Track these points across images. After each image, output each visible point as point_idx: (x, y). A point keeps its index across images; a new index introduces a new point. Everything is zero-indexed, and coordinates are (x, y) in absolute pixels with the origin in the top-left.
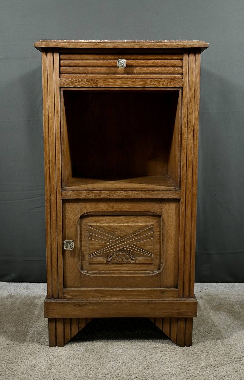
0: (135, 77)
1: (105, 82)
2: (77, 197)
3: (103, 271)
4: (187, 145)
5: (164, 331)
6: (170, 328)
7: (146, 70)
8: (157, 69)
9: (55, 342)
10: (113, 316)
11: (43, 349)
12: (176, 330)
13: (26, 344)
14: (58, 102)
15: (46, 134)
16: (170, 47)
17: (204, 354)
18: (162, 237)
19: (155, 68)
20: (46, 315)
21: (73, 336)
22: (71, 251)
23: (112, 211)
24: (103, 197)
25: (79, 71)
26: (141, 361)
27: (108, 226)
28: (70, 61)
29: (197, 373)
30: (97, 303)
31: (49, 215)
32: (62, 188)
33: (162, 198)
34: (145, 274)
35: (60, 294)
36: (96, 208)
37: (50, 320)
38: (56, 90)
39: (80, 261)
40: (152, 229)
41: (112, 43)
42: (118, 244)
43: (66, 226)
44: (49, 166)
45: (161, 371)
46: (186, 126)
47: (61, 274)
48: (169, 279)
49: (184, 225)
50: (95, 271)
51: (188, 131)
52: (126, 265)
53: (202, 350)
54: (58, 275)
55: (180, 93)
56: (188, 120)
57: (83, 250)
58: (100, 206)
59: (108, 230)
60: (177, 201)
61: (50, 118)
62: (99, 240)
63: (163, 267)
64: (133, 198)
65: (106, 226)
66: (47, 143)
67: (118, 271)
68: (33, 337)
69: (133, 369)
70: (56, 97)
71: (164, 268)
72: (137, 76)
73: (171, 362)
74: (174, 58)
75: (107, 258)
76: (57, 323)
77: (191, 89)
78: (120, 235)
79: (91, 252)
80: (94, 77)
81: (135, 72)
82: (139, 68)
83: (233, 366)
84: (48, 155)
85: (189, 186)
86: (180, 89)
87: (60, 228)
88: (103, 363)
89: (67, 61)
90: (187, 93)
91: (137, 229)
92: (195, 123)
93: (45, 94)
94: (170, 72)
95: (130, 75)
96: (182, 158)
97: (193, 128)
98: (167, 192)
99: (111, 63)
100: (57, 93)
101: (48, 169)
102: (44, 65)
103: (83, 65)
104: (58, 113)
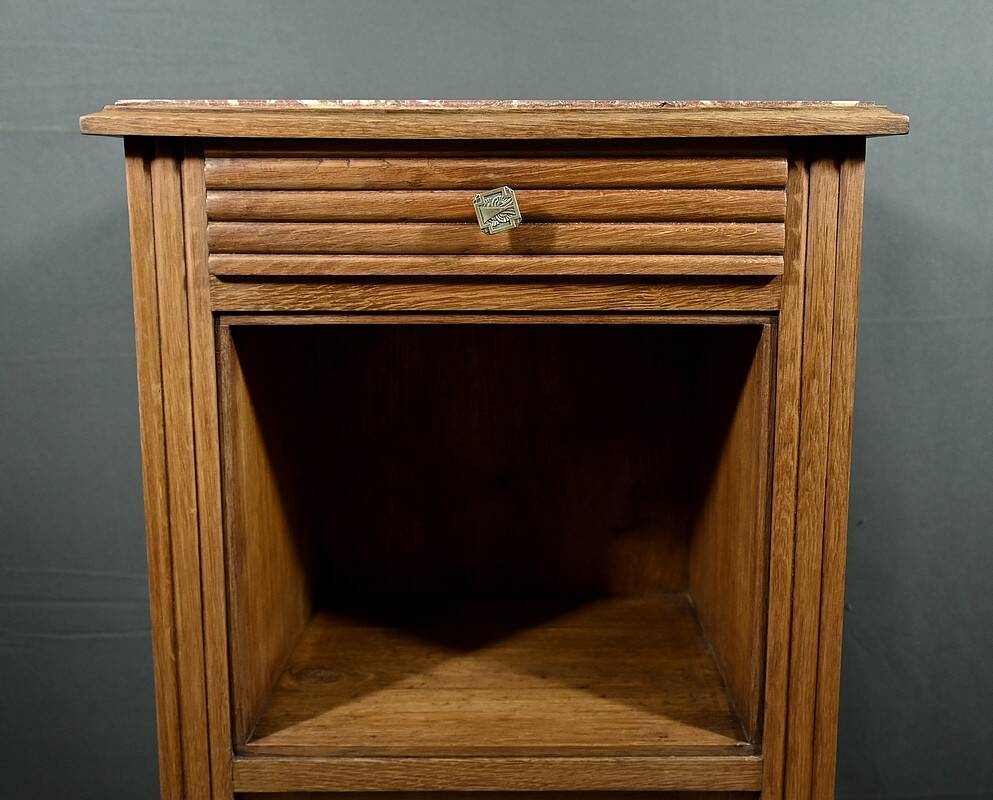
0: (558, 264)
2: (300, 783)
4: (794, 562)
7: (611, 236)
8: (661, 230)
14: (206, 379)
16: (727, 134)
19: (653, 225)
24: (418, 786)
25: (297, 242)
28: (254, 196)
32: (234, 746)
33: (680, 788)
38: (199, 328)
41: (452, 112)
46: (793, 484)
51: (801, 502)
55: (766, 335)
56: (803, 455)
61: (173, 451)
64: (551, 788)
66: (163, 556)
70: (197, 357)
72: (566, 264)
74: (745, 180)
77: (818, 318)
80: (367, 266)
81: (559, 243)
82: (577, 226)
84: (166, 612)
85: (801, 739)
86: (767, 319)
90: (800, 337)
92: (830, 470)
93: (145, 343)
94: (724, 244)
95: (536, 260)
96: (771, 618)
97: (821, 492)
98: (703, 764)
99: (448, 203)
100: (199, 337)
101: (169, 667)
102: (138, 212)
103: (315, 212)
104: (207, 430)
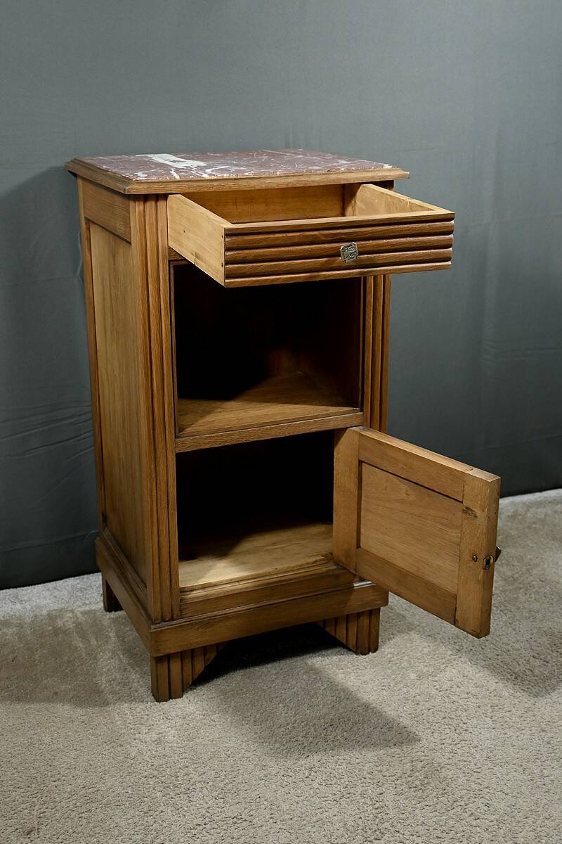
2: (200, 446)
5: (338, 637)
6: (348, 630)
11: (151, 708)
12: (356, 631)
13: (114, 706)
14: (166, 287)
15: (146, 346)
21: (195, 677)
31: (154, 484)
32: (175, 434)
35: (176, 612)
37: (160, 660)
38: (163, 266)
41: (258, 178)
44: (153, 400)
46: (372, 308)
47: (176, 579)
54: (171, 582)
56: (375, 297)
66: (149, 360)
70: (163, 279)
76: (171, 662)
85: (376, 403)
93: (143, 276)
96: (366, 359)
98: (343, 417)
100: (164, 271)
102: (141, 223)
104: (167, 308)
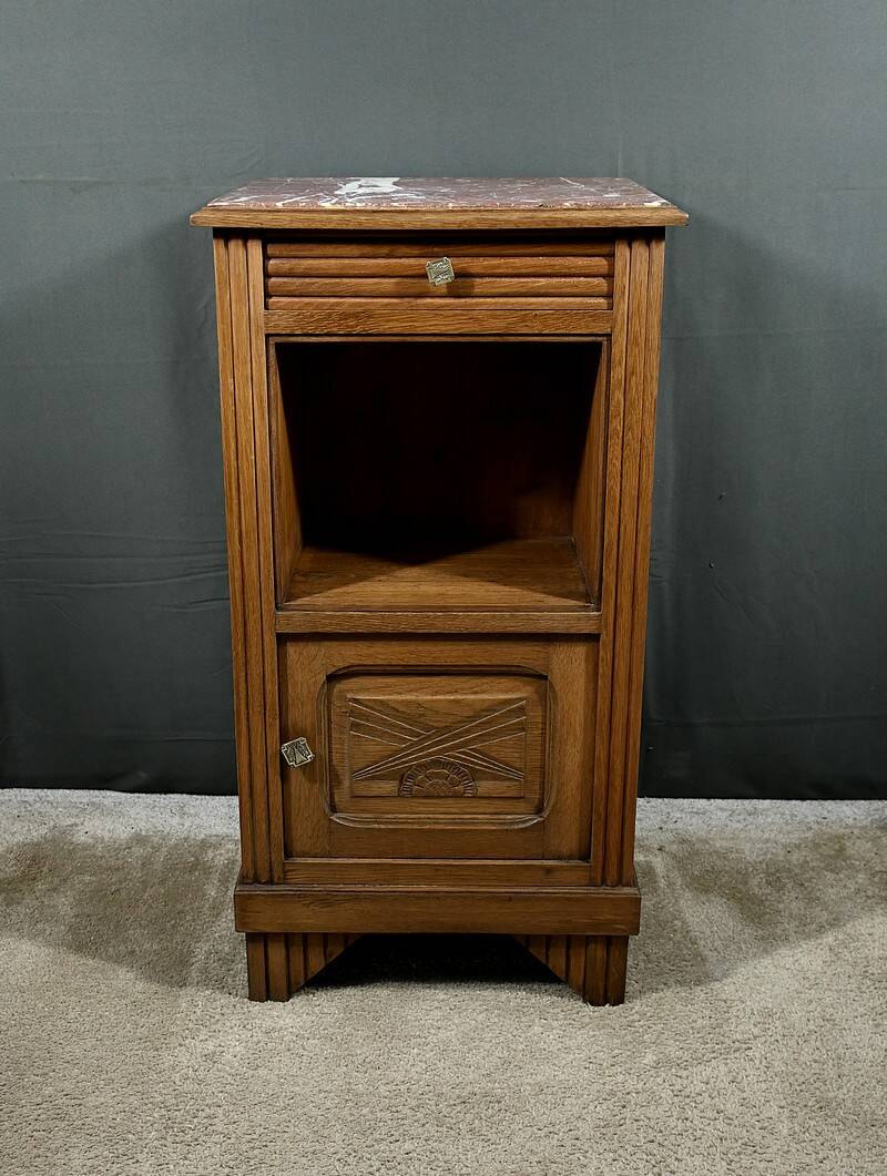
0: (477, 304)
1: (392, 320)
2: (317, 627)
3: (389, 816)
4: (621, 490)
5: (550, 966)
6: (568, 959)
7: (508, 287)
8: (540, 282)
9: (265, 989)
10: (416, 929)
11: (234, 1006)
12: (583, 964)
13: (190, 990)
14: (261, 375)
15: (229, 461)
16: (578, 226)
17: (654, 1028)
18: (548, 731)
19: (533, 279)
20: (241, 923)
21: (310, 976)
22: (304, 767)
23: (413, 663)
24: (389, 630)
25: (319, 290)
26: (487, 1046)
27: (403, 701)
28: (294, 261)
29: (632, 1084)
30: (374, 898)
31: (243, 674)
32: (276, 604)
33: (550, 631)
34: (504, 823)
35: (277, 875)
36: (369, 656)
37: (252, 938)
38: (257, 344)
39: (326, 789)
40: (522, 709)
41: (412, 212)
42: (429, 747)
43: (290, 702)
44: (241, 547)
45: (539, 1078)
46: (620, 441)
47: (277, 823)
48: (568, 840)
49: (608, 702)
50: (368, 816)
51: (625, 453)
52: (450, 801)
53: (649, 1014)
54: (269, 827)
55: (604, 349)
56: (626, 423)
57: (334, 762)
58: (380, 651)
59: (404, 712)
60: (592, 638)
61: (241, 420)
62: (379, 737)
63: (549, 808)
64: (470, 631)
65: (397, 702)
66: (234, 485)
67: (430, 816)
68: (205, 970)
69: (468, 1069)
70: (256, 362)
71: (552, 810)
72: (481, 304)
73: (567, 1049)
74: (589, 252)
75: (401, 782)
76: (270, 944)
77: (636, 339)
78: (435, 724)
79: (356, 768)
80: (360, 305)
81: (477, 290)
82: (488, 280)
83: (726, 1064)
84: (235, 520)
85: (625, 601)
86: (605, 338)
87: (274, 710)
88: (389, 1052)
89: (285, 261)
90: (624, 350)
91: (483, 711)
92: (643, 433)
93: (224, 353)
94: (576, 291)
95: (463, 300)
96: (606, 525)
97: (638, 446)
98: (564, 616)
99: (411, 266)
100: (257, 350)
101: (238, 554)
102: (220, 273)
103: (330, 271)
104: (261, 407)
